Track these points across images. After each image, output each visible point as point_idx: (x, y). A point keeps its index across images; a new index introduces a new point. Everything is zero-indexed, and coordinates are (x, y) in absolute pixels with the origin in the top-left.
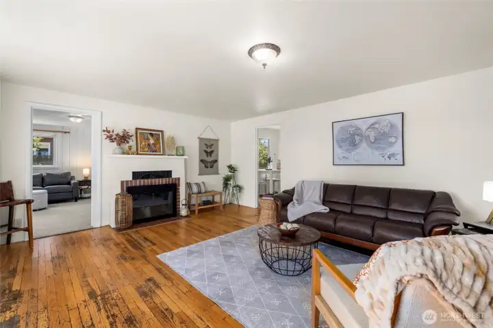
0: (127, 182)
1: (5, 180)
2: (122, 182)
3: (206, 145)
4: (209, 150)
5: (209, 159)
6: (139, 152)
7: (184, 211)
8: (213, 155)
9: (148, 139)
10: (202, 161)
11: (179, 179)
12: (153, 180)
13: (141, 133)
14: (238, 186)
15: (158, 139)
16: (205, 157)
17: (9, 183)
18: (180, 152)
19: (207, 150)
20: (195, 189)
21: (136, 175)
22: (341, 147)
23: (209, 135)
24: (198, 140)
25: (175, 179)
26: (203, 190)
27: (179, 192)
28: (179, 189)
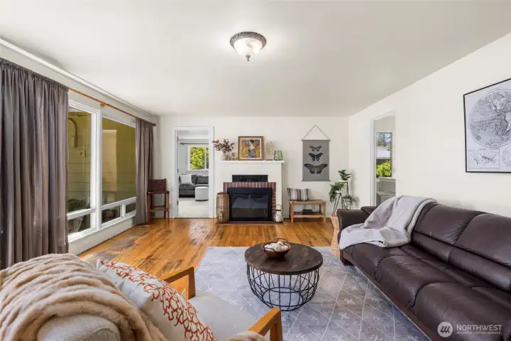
0: (228, 183)
1: (163, 178)
2: (224, 184)
3: (311, 147)
4: (316, 153)
5: (316, 163)
6: (241, 158)
7: (278, 217)
8: (321, 158)
9: (249, 146)
10: (306, 165)
11: (275, 184)
12: (250, 183)
13: (243, 141)
14: (349, 197)
15: (258, 145)
16: (310, 161)
17: (165, 180)
18: (279, 156)
19: (312, 152)
20: (294, 196)
21: (235, 178)
22: (478, 138)
23: (316, 136)
24: (302, 142)
25: (271, 183)
26: (304, 197)
27: (275, 197)
28: (275, 194)
